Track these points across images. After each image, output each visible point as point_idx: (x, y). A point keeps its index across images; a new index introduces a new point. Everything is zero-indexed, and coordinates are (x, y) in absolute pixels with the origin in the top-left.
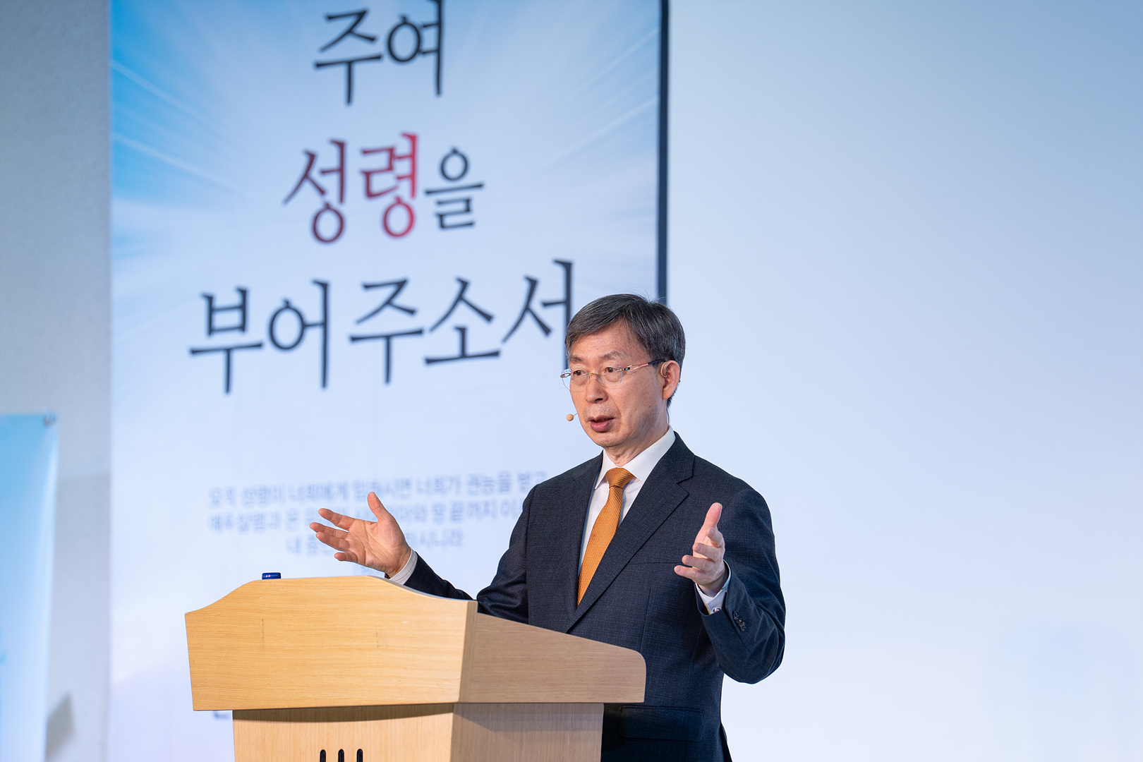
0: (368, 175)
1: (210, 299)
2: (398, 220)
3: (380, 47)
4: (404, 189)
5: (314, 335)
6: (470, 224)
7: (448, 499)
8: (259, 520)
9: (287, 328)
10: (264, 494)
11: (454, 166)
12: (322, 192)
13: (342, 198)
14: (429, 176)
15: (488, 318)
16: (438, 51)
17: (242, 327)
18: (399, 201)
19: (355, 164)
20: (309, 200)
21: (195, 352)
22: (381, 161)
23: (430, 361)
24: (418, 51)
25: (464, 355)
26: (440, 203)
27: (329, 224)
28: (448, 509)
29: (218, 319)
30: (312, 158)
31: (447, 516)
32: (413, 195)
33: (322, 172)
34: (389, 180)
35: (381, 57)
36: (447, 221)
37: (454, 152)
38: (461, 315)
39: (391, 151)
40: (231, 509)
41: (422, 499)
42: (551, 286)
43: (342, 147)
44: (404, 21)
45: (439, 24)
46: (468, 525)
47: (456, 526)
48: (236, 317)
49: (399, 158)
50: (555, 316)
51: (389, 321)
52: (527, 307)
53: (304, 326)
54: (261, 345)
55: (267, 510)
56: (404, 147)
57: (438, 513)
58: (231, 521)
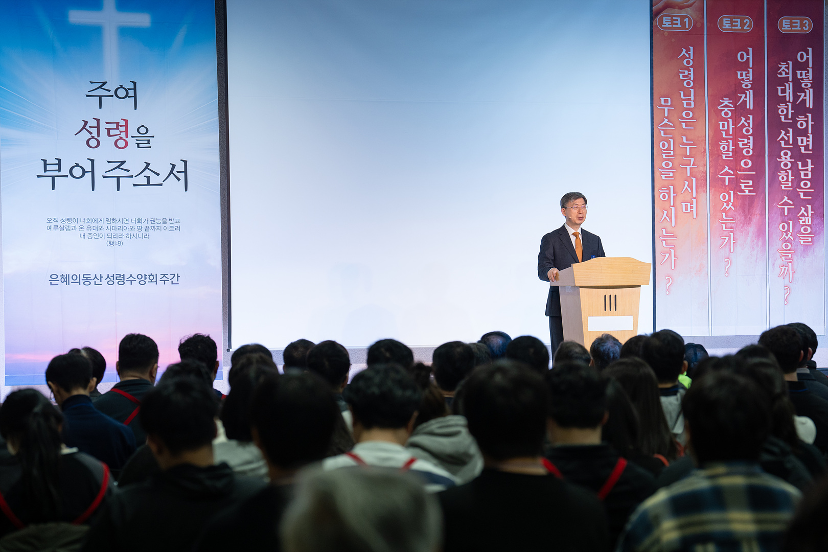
0: (108, 130)
1: (45, 161)
2: (121, 143)
3: (112, 93)
4: (123, 135)
5: (88, 175)
6: (150, 147)
7: (144, 225)
8: (68, 228)
9: (77, 172)
10: (69, 220)
11: (143, 130)
12: (91, 133)
13: (98, 136)
14: (132, 131)
15: (158, 174)
16: (135, 97)
17: (59, 170)
18: (121, 138)
19: (103, 126)
20: (85, 135)
21: (39, 176)
22: (114, 126)
23: (135, 185)
24: (127, 96)
25: (148, 184)
26: (137, 140)
27: (94, 142)
28: (144, 227)
29: (48, 167)
30: (86, 123)
31: (143, 229)
32: (127, 137)
33: (90, 127)
34: (117, 132)
35: (112, 96)
36: (140, 145)
37: (143, 126)
38: (147, 173)
39: (118, 124)
40: (56, 224)
41: (133, 224)
42: (180, 167)
43: (98, 120)
44: (121, 87)
45: (135, 89)
46: (151, 232)
47: (147, 232)
48: (56, 167)
49: (121, 126)
50: (181, 176)
51: (118, 172)
52: (171, 172)
53: (84, 172)
54: (67, 176)
55: (71, 225)
56: (123, 123)
57: (140, 228)
58: (56, 228)
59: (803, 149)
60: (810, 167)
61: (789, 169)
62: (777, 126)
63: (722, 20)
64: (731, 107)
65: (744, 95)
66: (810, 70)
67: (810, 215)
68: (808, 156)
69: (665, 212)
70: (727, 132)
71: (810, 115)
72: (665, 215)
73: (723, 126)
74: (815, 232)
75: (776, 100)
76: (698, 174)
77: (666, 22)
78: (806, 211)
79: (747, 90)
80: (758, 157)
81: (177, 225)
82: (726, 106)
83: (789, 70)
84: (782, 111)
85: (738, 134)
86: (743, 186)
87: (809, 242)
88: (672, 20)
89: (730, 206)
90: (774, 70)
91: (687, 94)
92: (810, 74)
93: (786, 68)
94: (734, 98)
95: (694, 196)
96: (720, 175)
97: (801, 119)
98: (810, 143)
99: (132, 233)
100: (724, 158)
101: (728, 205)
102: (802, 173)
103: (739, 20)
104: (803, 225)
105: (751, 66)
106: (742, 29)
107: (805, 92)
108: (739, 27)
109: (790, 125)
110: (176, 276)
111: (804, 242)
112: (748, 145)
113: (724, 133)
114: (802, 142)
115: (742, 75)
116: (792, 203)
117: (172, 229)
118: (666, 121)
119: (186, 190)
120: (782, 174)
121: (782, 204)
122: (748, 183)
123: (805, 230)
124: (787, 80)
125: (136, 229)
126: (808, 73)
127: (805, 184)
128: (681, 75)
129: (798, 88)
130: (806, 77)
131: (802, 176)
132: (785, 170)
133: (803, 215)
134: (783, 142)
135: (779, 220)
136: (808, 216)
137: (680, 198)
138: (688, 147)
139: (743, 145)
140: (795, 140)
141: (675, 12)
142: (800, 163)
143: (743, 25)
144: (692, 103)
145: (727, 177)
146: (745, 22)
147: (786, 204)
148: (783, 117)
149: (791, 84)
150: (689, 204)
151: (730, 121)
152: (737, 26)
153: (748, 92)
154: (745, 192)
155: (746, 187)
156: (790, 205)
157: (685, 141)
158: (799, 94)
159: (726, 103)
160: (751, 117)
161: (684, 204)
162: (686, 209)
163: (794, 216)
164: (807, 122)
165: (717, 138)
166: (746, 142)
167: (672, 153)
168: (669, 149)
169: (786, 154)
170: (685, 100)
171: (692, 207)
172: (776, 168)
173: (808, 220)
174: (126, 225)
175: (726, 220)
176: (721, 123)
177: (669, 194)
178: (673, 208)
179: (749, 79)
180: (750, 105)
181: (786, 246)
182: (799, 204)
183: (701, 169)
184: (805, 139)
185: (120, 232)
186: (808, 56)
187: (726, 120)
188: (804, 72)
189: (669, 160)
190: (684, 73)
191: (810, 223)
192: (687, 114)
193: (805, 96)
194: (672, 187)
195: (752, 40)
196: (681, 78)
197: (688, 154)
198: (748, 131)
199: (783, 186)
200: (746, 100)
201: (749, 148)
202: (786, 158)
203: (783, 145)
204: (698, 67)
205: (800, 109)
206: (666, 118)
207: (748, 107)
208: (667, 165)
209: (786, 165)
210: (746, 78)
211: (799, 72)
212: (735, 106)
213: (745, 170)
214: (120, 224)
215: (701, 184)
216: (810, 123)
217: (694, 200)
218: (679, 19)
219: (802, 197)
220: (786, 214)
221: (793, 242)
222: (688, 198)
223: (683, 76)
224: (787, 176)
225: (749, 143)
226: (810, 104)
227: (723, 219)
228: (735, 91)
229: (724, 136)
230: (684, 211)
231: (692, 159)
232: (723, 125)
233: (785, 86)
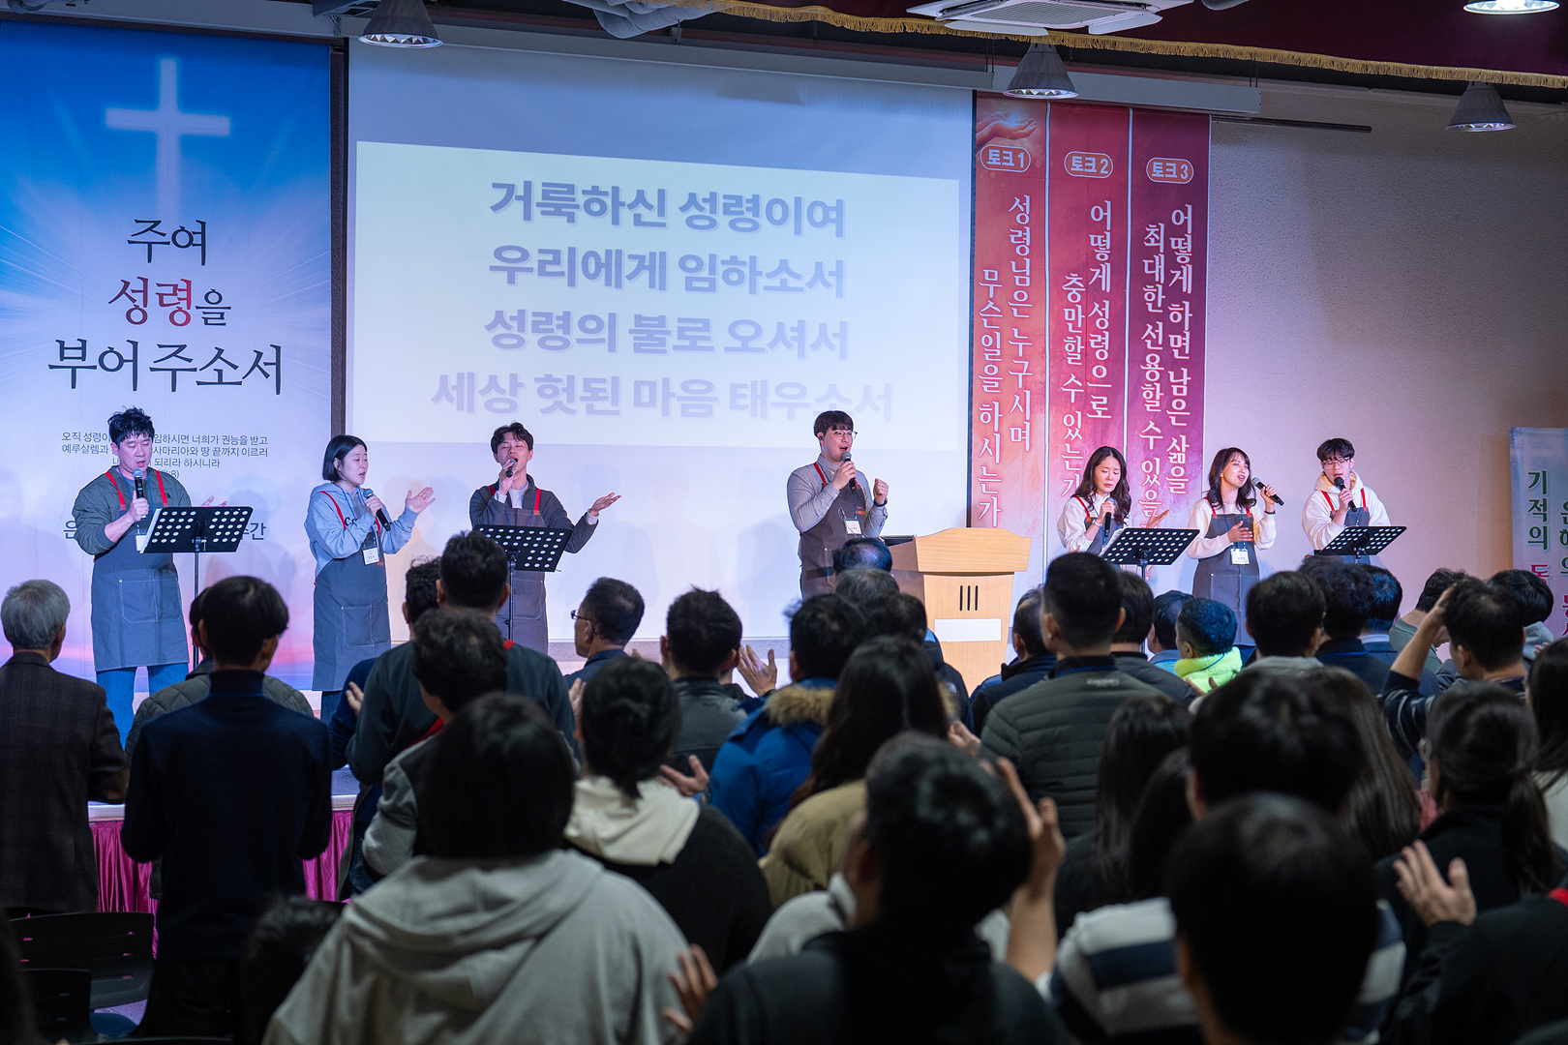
0: (161, 296)
1: (62, 343)
3: (168, 238)
4: (183, 304)
5: (128, 367)
6: (225, 324)
7: (212, 446)
8: (95, 449)
9: (111, 361)
10: (97, 437)
11: (213, 298)
12: (134, 301)
13: (145, 306)
14: (198, 299)
15: (235, 367)
16: (203, 245)
17: (83, 358)
18: (180, 309)
19: (153, 290)
20: (125, 303)
21: (51, 367)
22: (170, 290)
23: (199, 383)
24: (191, 243)
25: (220, 382)
26: (204, 313)
27: (137, 316)
28: (212, 449)
29: (67, 353)
30: (127, 284)
31: (211, 453)
32: (189, 308)
33: (133, 291)
34: (174, 299)
35: (168, 243)
36: (209, 321)
37: (214, 291)
38: (219, 365)
39: (175, 287)
40: (76, 442)
41: (195, 445)
42: (269, 356)
43: (145, 281)
44: (183, 229)
45: (203, 233)
46: (223, 458)
47: (216, 458)
48: (79, 353)
49: (180, 290)
50: (271, 370)
51: (174, 363)
52: (256, 364)
53: (122, 361)
54: (95, 367)
55: (99, 444)
56: (183, 285)
57: (205, 451)
58: (76, 448)
59: (1176, 352)
60: (1185, 379)
61: (1156, 382)
62: (1142, 317)
63: (1070, 157)
64: (1080, 287)
65: (1098, 271)
66: (1189, 237)
67: (1184, 451)
68: (1184, 363)
69: (987, 441)
70: (1075, 323)
71: (1187, 304)
72: (986, 446)
73: (1070, 316)
74: (1191, 475)
75: (1142, 280)
76: (1033, 385)
77: (994, 158)
78: (1179, 443)
79: (1103, 263)
80: (1115, 361)
81: (263, 446)
82: (1074, 286)
83: (1159, 236)
84: (1150, 297)
85: (1088, 329)
86: (1094, 404)
87: (1181, 490)
88: (1002, 155)
89: (1077, 433)
90: (1140, 235)
91: (1021, 266)
92: (1189, 243)
93: (1155, 232)
94: (1086, 276)
95: (1028, 418)
96: (1065, 387)
97: (1175, 308)
98: (1187, 344)
99: (193, 457)
100: (1070, 362)
101: (1073, 433)
102: (1175, 387)
103: (1094, 159)
104: (1175, 465)
105: (1108, 229)
106: (1098, 173)
107: (1182, 270)
108: (1094, 170)
109: (1159, 317)
110: (260, 526)
111: (1175, 490)
112: (1101, 344)
113: (1070, 325)
114: (1176, 343)
115: (1096, 241)
116: (1159, 431)
117: (254, 452)
118: (991, 304)
119: (278, 393)
120: (1147, 389)
121: (1146, 434)
122: (1102, 400)
123: (1177, 472)
124: (1156, 250)
125: (200, 453)
126: (1186, 241)
127: (1179, 405)
128: (1013, 237)
129: (1172, 264)
130: (1184, 247)
131: (1175, 393)
132: (1152, 383)
133: (1174, 450)
134: (1149, 342)
135: (1142, 456)
136: (1181, 452)
137: (1007, 421)
138: (1021, 345)
139: (1096, 344)
140: (1166, 340)
141: (1005, 143)
142: (1172, 374)
143: (1099, 166)
144: (1028, 279)
145: (1073, 391)
146: (1102, 162)
147: (1151, 432)
148: (1150, 305)
149: (1162, 256)
150: (1020, 430)
151: (1079, 307)
152: (1091, 167)
153: (1103, 266)
154: (1097, 414)
155: (1098, 406)
156: (1157, 434)
157: (1016, 336)
158: (1173, 272)
159: (1074, 281)
160: (1107, 303)
161: (1013, 429)
162: (1016, 438)
163: (1162, 451)
164: (1183, 313)
165: (1060, 333)
166: (1099, 340)
167: (998, 354)
168: (993, 346)
169: (1153, 359)
170: (1017, 274)
171: (1024, 435)
172: (1138, 380)
173: (1181, 458)
174: (185, 446)
175: (1071, 454)
176: (1066, 311)
177: (993, 414)
178: (998, 436)
179: (1105, 247)
180: (1106, 286)
181: (1151, 495)
182: (1169, 432)
183: (1038, 377)
184: (1179, 337)
185: (176, 456)
186: (1185, 217)
187: (1073, 306)
188: (1180, 240)
189: (994, 363)
190: (1017, 234)
191: (1184, 462)
192: (1021, 296)
193: (1181, 275)
194: (997, 404)
195: (1108, 190)
196: (1013, 241)
197: (1021, 355)
198: (1102, 323)
199: (1148, 406)
200: (1101, 279)
201: (1104, 348)
202: (1153, 366)
203: (1149, 347)
204: (1036, 226)
205: (1174, 294)
206: (991, 300)
207: (1103, 289)
208: (991, 370)
209: (1153, 375)
210: (1102, 244)
211: (1173, 240)
212: (1086, 286)
213: (1098, 381)
214: (175, 444)
215: (1038, 401)
216: (1187, 315)
217: (1028, 424)
218: (1011, 153)
219: (1174, 423)
220: (1151, 448)
221: (1160, 489)
222: (1019, 420)
223: (1016, 239)
224: (1154, 392)
225: (1104, 341)
226: (1187, 287)
227: (1066, 454)
228: (1087, 265)
229: (1071, 330)
230: (1013, 440)
231: (1026, 363)
232: (1070, 313)
233: (1154, 259)
